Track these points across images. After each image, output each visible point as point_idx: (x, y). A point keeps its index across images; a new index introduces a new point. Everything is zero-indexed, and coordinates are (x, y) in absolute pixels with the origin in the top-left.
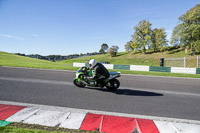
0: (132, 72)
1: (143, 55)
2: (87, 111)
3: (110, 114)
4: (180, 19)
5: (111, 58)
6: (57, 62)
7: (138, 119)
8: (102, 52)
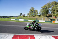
0: (29, 22)
1: (32, 17)
2: (14, 34)
4: (42, 8)
6: (5, 18)
8: (20, 16)
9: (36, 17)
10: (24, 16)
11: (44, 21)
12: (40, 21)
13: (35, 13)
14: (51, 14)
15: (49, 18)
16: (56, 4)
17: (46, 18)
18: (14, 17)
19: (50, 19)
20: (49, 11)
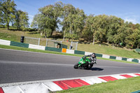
9: (21, 34)
11: (43, 48)
12: (31, 46)
13: (18, 21)
14: (61, 32)
15: (55, 41)
16: (73, 13)
17: (50, 39)
19: (59, 44)
20: (58, 24)
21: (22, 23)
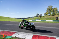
0: (47, 22)
1: (50, 16)
2: (33, 34)
3: (41, 35)
5: (40, 18)
7: (50, 37)
8: (37, 16)
9: (56, 16)
10: (41, 17)
18: (31, 18)
21: (55, 12)
